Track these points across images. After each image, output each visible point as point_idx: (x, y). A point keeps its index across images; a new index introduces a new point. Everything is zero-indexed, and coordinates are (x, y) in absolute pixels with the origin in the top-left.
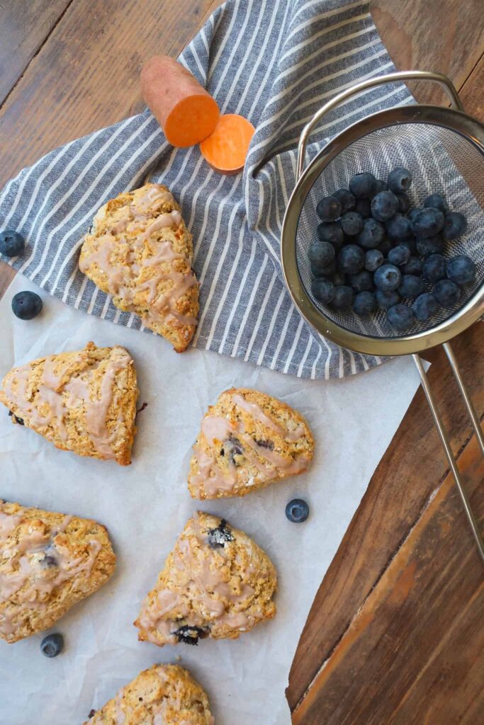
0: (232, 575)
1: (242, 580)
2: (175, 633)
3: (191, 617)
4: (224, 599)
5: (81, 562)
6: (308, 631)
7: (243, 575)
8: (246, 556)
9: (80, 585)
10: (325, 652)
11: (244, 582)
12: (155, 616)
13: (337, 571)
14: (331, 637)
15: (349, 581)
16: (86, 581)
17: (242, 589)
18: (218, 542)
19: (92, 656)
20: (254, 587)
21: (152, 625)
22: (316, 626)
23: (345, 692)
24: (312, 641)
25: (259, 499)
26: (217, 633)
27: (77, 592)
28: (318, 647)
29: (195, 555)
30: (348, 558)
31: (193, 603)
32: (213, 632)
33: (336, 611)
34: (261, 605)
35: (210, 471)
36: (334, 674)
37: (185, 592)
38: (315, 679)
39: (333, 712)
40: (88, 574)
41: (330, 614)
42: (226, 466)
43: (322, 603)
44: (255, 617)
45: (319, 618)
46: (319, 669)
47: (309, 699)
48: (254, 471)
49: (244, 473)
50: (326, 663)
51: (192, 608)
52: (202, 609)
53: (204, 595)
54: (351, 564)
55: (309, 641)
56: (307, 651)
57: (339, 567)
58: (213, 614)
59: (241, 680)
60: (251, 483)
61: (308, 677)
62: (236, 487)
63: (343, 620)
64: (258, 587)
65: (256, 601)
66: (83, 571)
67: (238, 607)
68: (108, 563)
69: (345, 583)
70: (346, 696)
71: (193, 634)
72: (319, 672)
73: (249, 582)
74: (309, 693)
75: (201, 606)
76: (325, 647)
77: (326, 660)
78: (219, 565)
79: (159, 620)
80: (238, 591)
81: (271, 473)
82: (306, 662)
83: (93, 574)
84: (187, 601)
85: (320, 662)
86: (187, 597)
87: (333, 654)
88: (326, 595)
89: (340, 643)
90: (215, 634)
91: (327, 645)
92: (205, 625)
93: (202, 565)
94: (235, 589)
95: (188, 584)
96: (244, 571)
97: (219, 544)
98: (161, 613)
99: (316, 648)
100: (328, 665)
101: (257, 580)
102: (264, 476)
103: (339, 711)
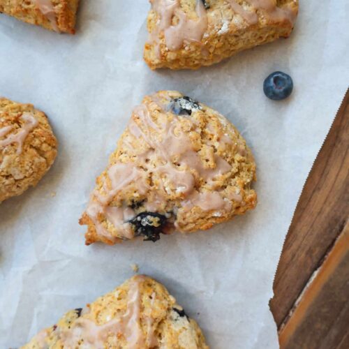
0: (203, 143)
1: (215, 150)
2: (131, 222)
3: (150, 198)
4: (193, 171)
5: (10, 132)
6: (292, 235)
7: (217, 145)
8: (219, 125)
9: (9, 165)
10: (315, 260)
11: (218, 153)
12: (104, 199)
13: (327, 161)
14: (322, 241)
15: (341, 173)
16: (17, 159)
17: (216, 161)
18: (184, 107)
19: (30, 268)
20: (230, 163)
21: (101, 210)
22: (303, 229)
23: (341, 309)
24: (299, 247)
25: (230, 77)
26: (184, 219)
27: (7, 177)
28: (307, 254)
29: (155, 119)
30: (339, 146)
31: (153, 177)
32: (180, 219)
33: (328, 209)
34: (240, 186)
35: (173, 16)
36: (327, 286)
37: (142, 163)
38: (303, 292)
39: (325, 333)
40: (19, 150)
41: (319, 213)
42: (192, 9)
43: (309, 201)
44: (233, 200)
45: (307, 219)
46: (307, 280)
47: (296, 318)
48: (229, 13)
49: (216, 15)
50: (316, 273)
51: (151, 184)
52: (164, 184)
53: (168, 165)
54: (344, 154)
55: (294, 246)
56: (292, 259)
57: (330, 156)
58: (179, 190)
59: (212, 293)
60: (225, 29)
61: (295, 290)
62: (206, 35)
63: (336, 221)
64: (236, 164)
65: (233, 181)
66: (12, 145)
67: (211, 183)
68: (45, 142)
69: (337, 175)
70: (343, 313)
71: (155, 221)
72: (308, 285)
73: (224, 154)
74: (296, 310)
75: (163, 179)
76: (314, 254)
77: (316, 269)
78: (186, 129)
79: (109, 204)
80: (211, 163)
81: (251, 16)
82: (292, 272)
83: (26, 151)
84: (145, 175)
85: (308, 271)
86: (146, 170)
87: (325, 262)
88: (314, 191)
89: (334, 248)
90: (182, 221)
91: (317, 251)
92: (169, 210)
93: (164, 130)
94: (207, 160)
95: (147, 152)
96: (218, 140)
97: (185, 109)
98: (112, 193)
99: (303, 255)
100: (319, 275)
101: (234, 154)
102: (241, 20)
103: (334, 332)
